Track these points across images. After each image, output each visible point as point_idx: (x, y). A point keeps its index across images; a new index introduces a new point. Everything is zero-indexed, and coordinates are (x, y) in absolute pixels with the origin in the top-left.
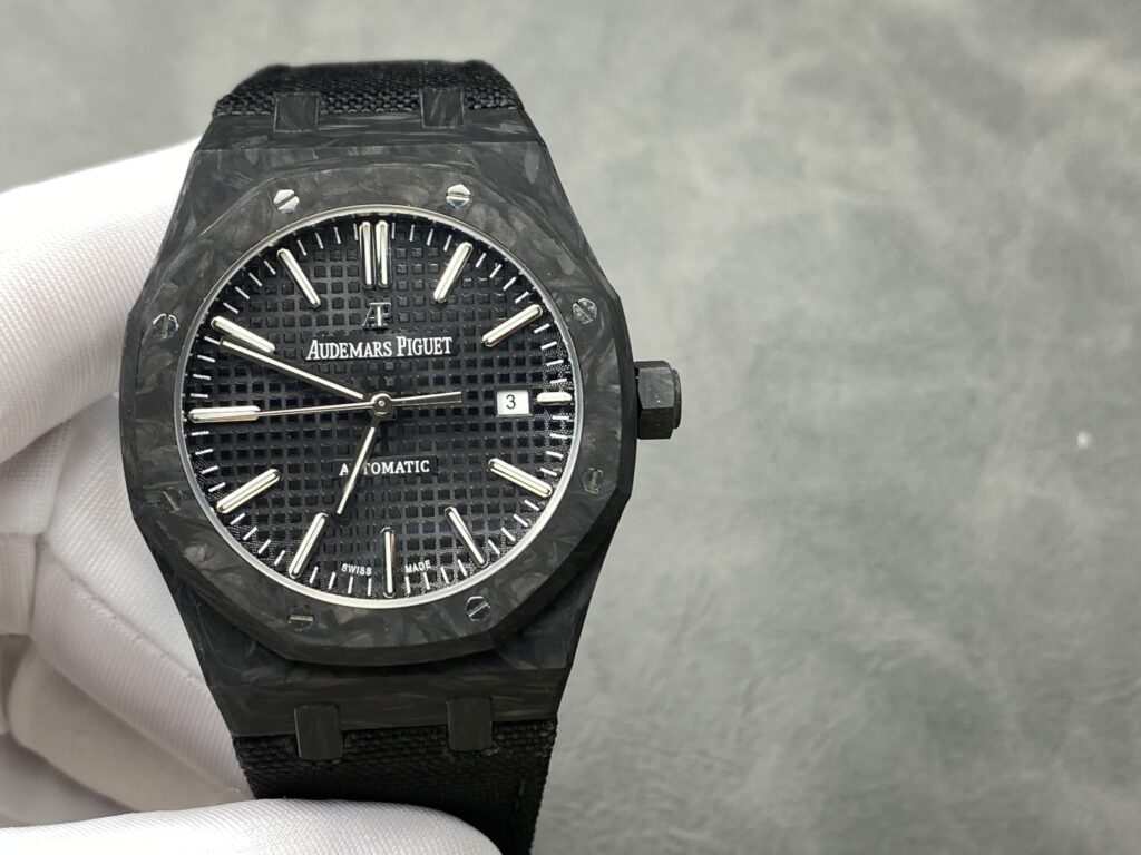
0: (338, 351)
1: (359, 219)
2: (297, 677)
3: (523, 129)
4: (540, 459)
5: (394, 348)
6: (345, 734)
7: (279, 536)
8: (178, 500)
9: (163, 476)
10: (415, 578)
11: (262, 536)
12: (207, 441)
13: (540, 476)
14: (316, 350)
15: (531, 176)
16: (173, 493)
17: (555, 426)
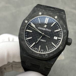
0: (41, 28)
1: (46, 17)
2: (28, 57)
3: (64, 13)
4: (57, 44)
5: (46, 30)
6: (31, 64)
7: (31, 43)
8: (23, 37)
9: (22, 35)
10: (42, 51)
11: (29, 43)
12: (27, 33)
13: (56, 45)
14: (39, 28)
15: (63, 17)
16: (22, 37)
17: (59, 41)
